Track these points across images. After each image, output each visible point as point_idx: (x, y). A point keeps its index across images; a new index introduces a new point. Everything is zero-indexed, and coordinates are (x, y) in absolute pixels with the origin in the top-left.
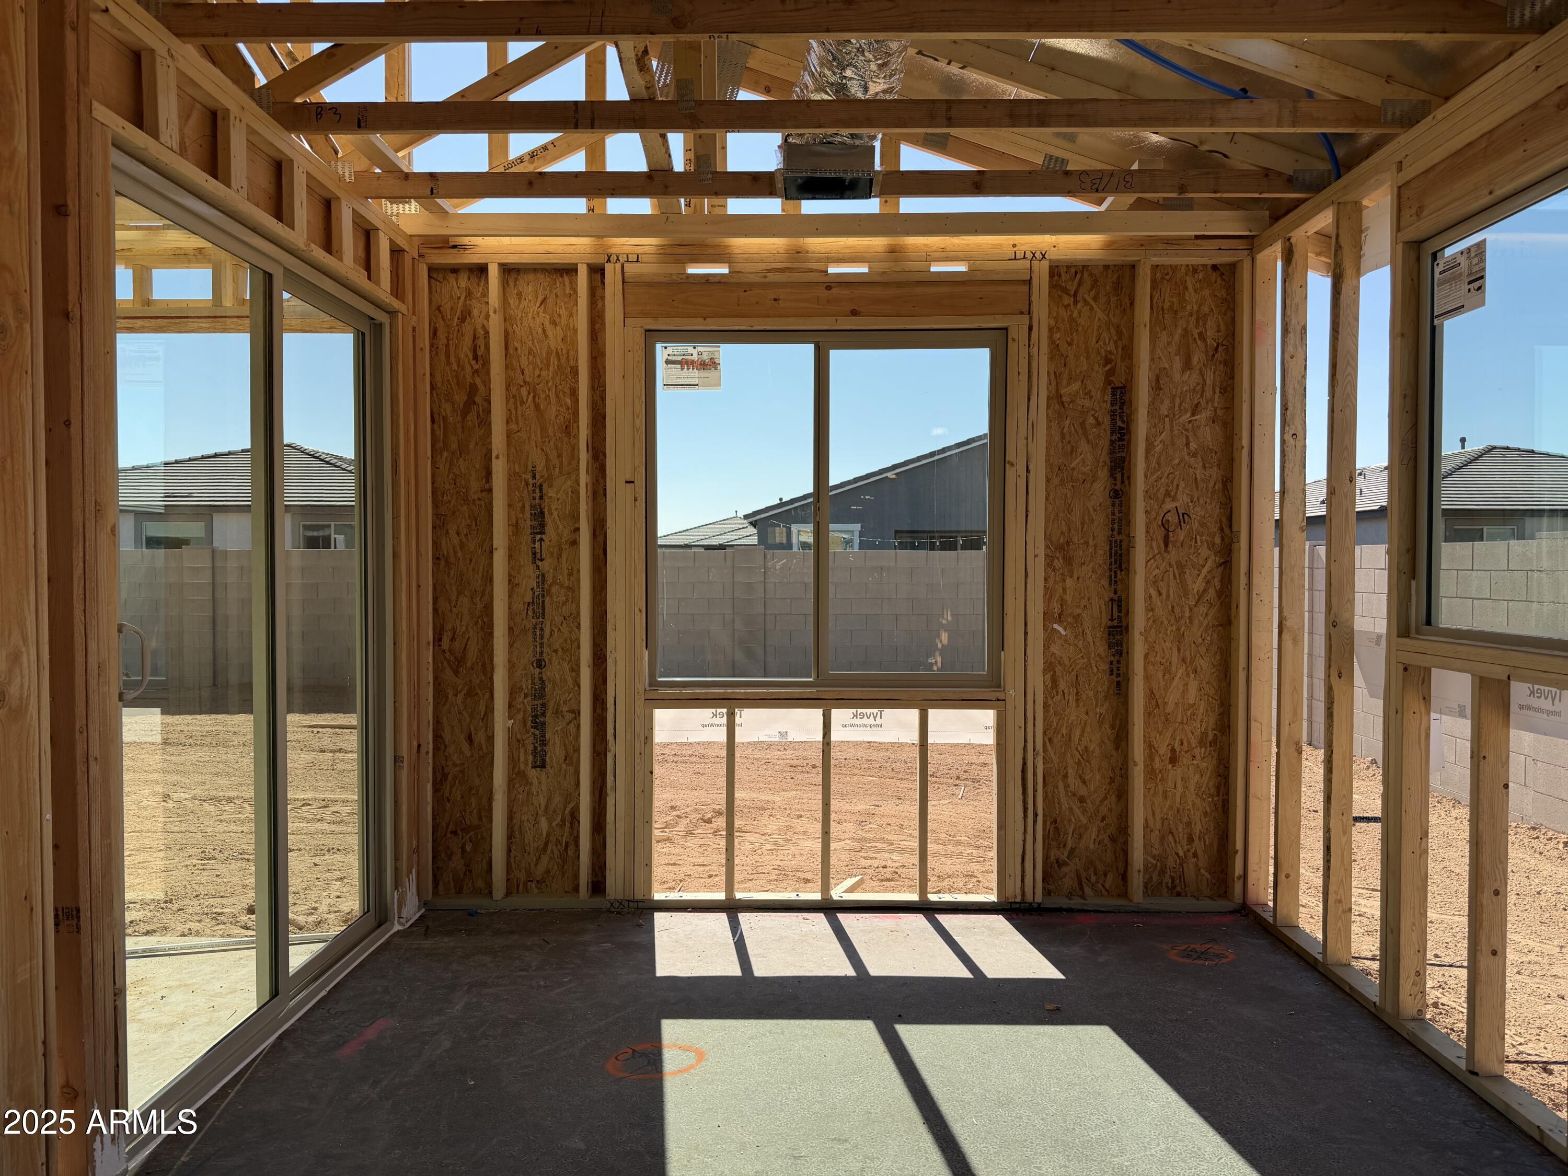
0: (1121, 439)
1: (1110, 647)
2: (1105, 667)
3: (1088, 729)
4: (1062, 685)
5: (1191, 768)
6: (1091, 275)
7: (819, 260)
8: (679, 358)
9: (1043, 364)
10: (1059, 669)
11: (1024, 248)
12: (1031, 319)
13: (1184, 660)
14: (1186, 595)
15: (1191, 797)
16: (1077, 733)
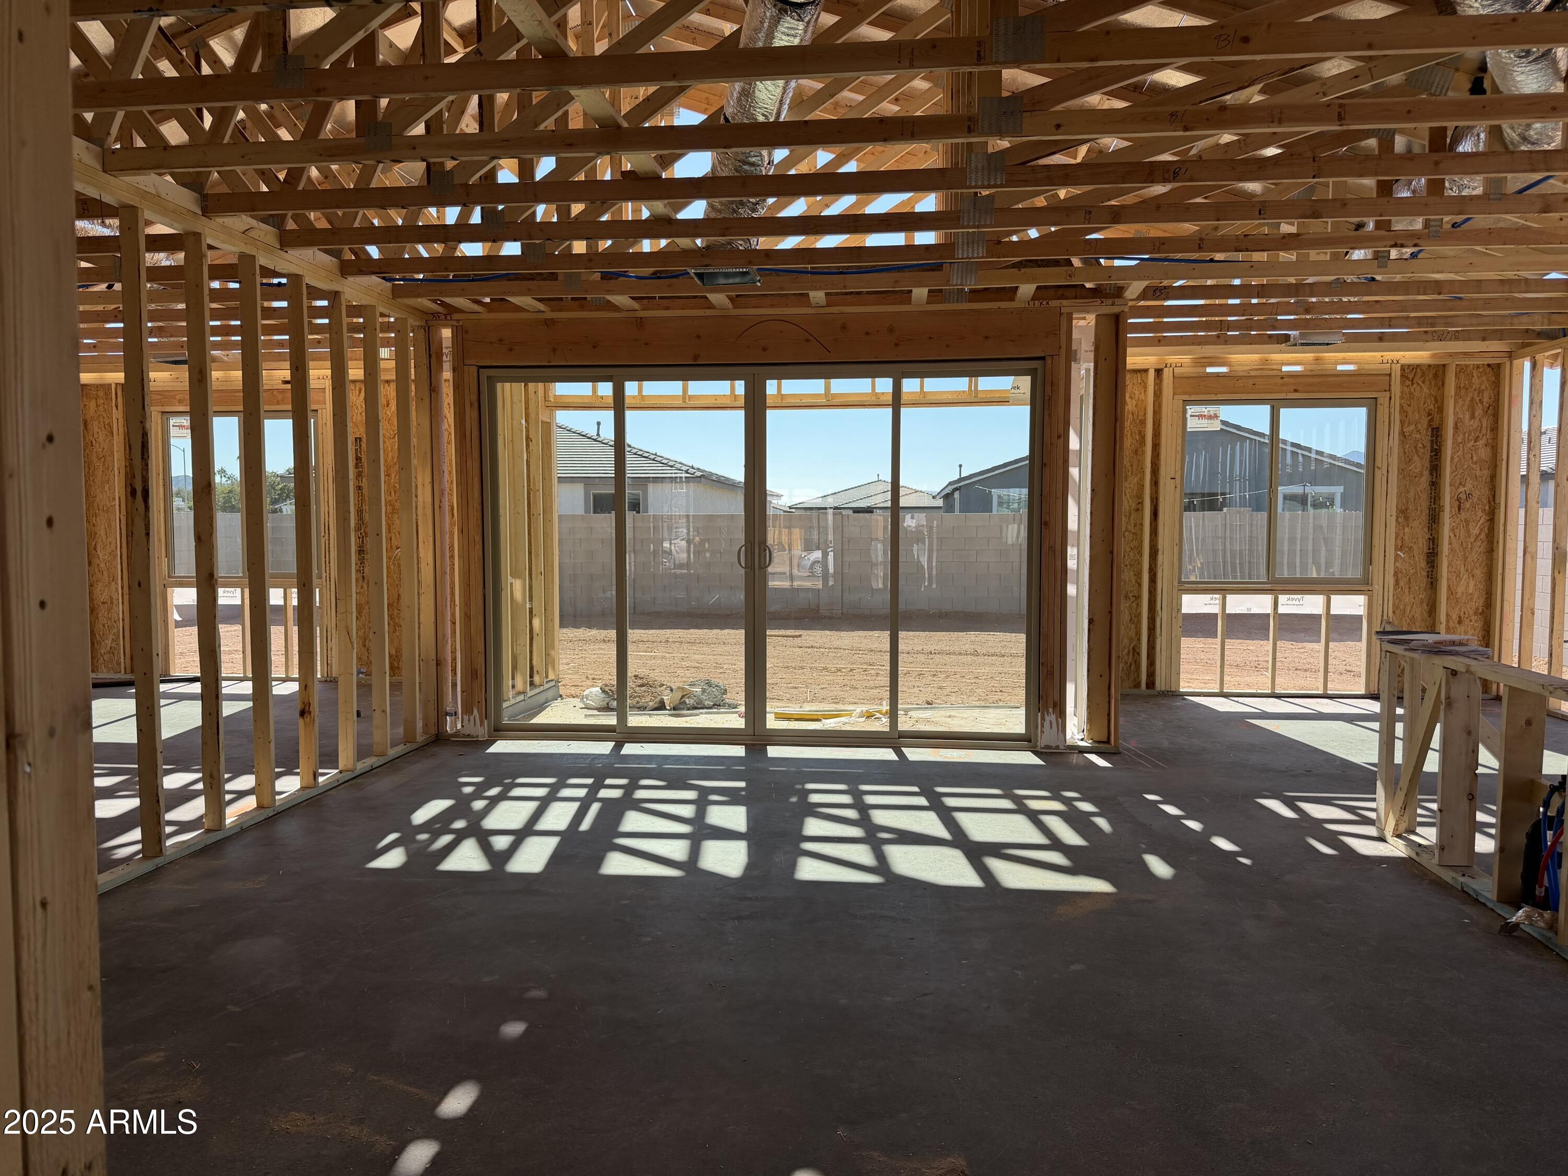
0: (1436, 455)
1: (1428, 564)
2: (1425, 574)
3: (1415, 606)
4: (1401, 583)
5: (1469, 627)
6: (1421, 370)
7: (1278, 364)
8: (1197, 414)
9: (1397, 417)
10: (1400, 575)
11: (1387, 358)
12: (1390, 394)
13: (1467, 570)
14: (1469, 536)
16: (1408, 608)
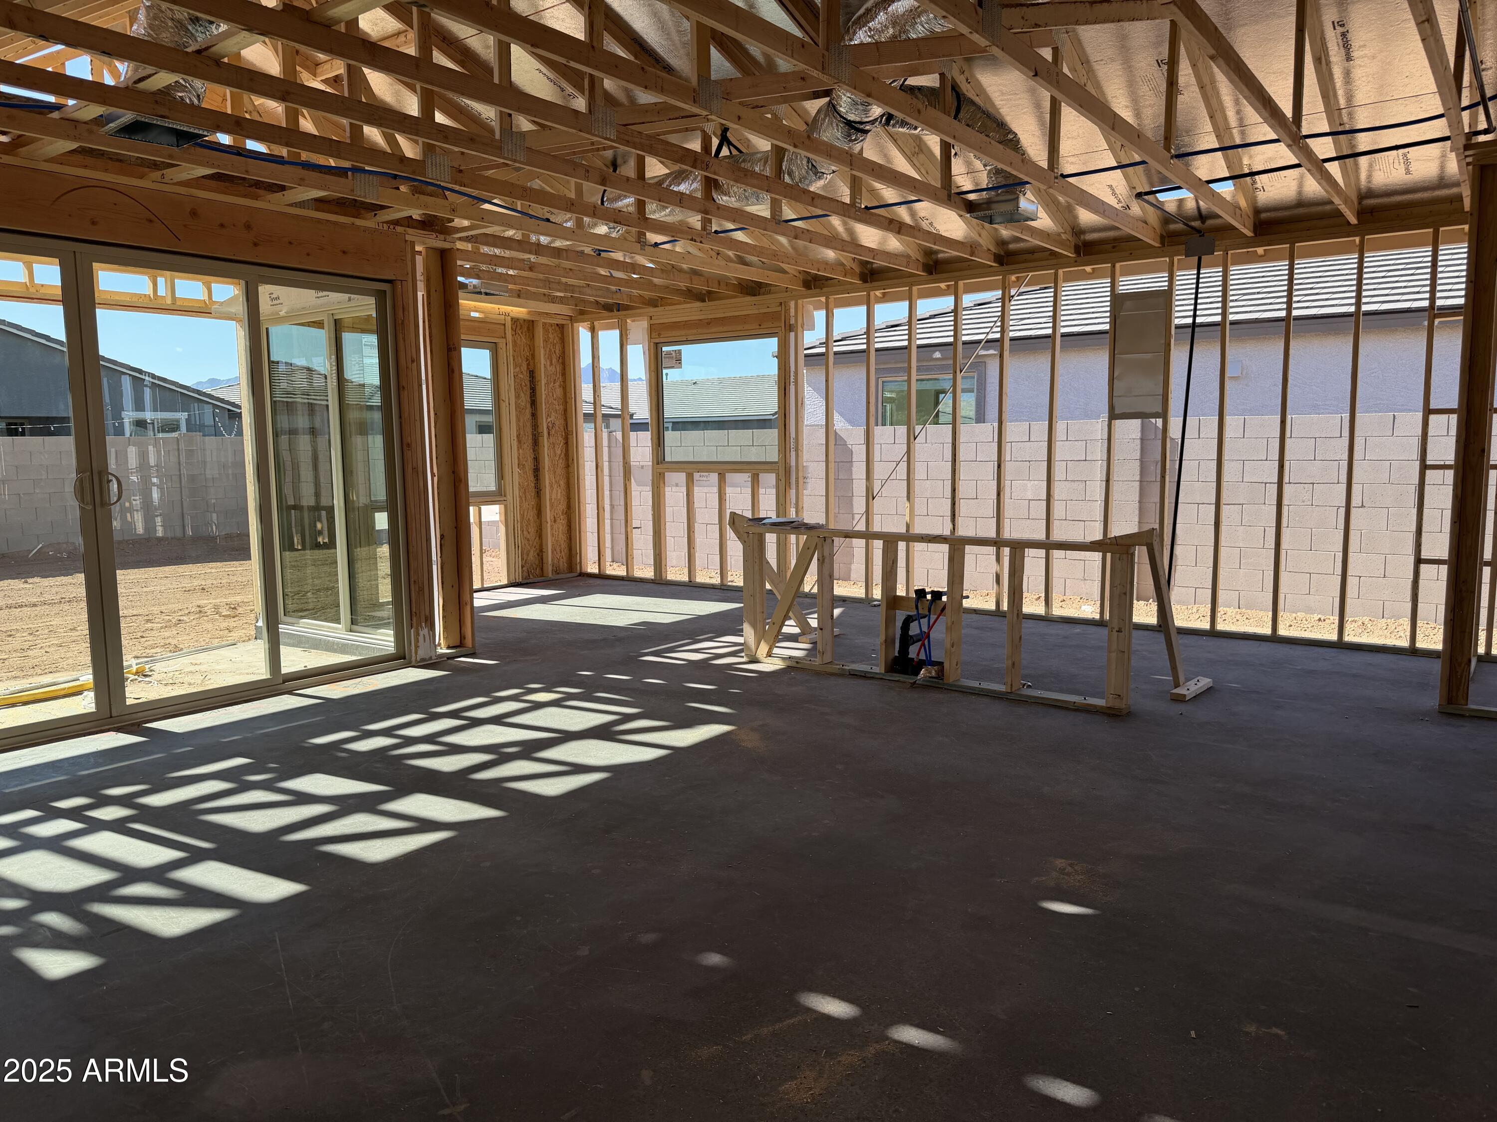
0: (533, 392)
1: (534, 478)
2: (533, 485)
3: (529, 511)
4: (521, 494)
5: (560, 524)
9: (511, 360)
11: (503, 310)
12: (506, 341)
13: (556, 482)
14: (556, 455)
15: (561, 535)
16: (526, 513)
